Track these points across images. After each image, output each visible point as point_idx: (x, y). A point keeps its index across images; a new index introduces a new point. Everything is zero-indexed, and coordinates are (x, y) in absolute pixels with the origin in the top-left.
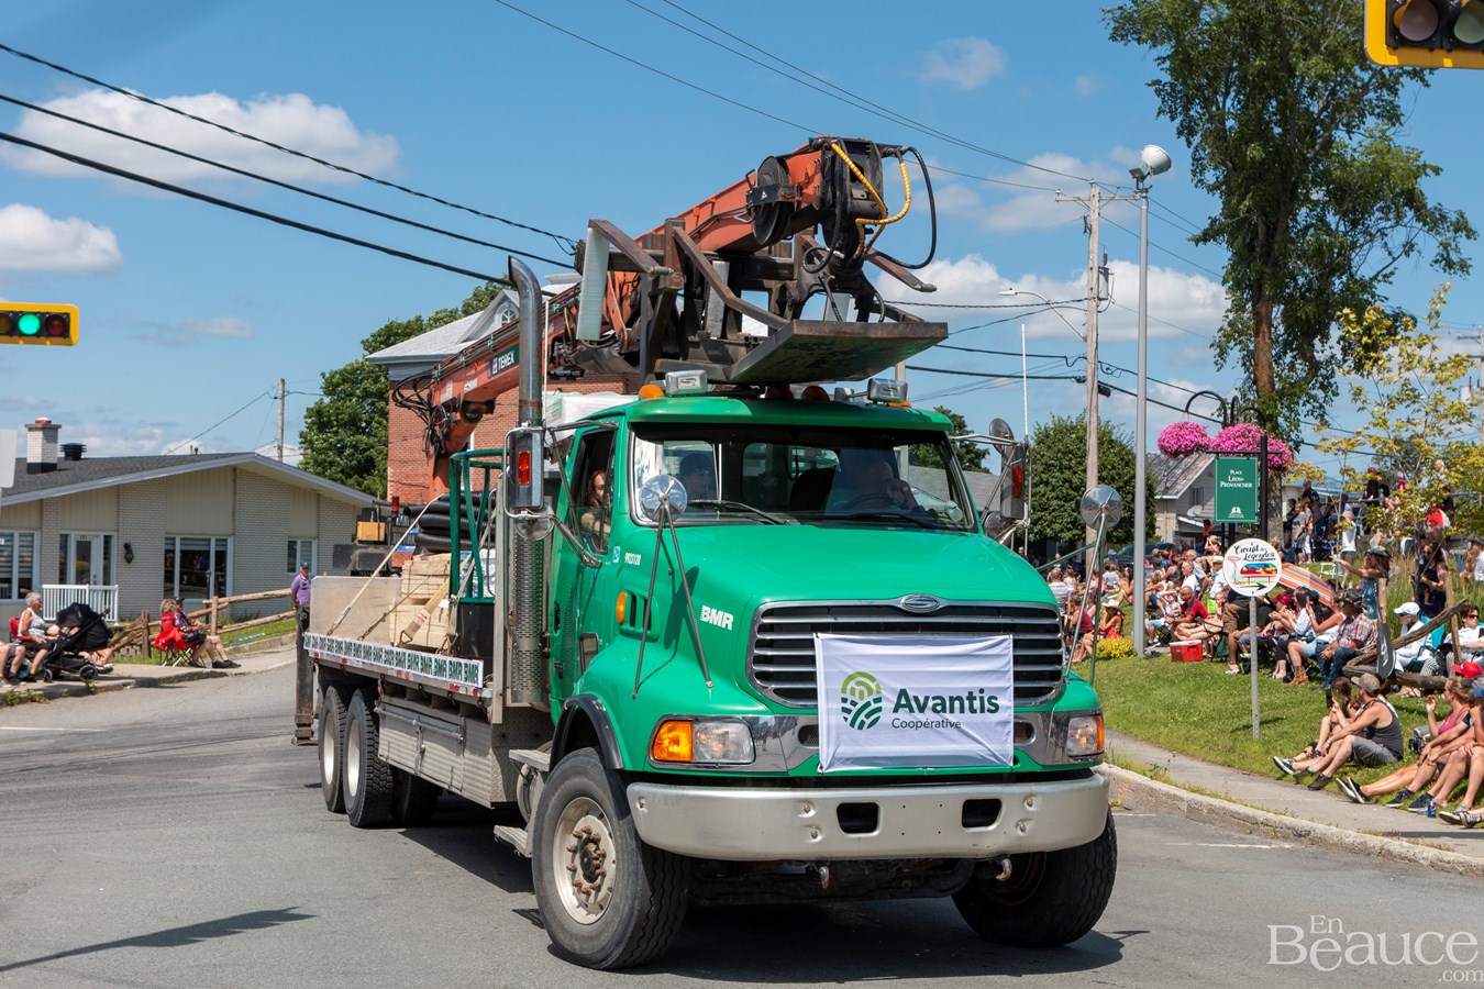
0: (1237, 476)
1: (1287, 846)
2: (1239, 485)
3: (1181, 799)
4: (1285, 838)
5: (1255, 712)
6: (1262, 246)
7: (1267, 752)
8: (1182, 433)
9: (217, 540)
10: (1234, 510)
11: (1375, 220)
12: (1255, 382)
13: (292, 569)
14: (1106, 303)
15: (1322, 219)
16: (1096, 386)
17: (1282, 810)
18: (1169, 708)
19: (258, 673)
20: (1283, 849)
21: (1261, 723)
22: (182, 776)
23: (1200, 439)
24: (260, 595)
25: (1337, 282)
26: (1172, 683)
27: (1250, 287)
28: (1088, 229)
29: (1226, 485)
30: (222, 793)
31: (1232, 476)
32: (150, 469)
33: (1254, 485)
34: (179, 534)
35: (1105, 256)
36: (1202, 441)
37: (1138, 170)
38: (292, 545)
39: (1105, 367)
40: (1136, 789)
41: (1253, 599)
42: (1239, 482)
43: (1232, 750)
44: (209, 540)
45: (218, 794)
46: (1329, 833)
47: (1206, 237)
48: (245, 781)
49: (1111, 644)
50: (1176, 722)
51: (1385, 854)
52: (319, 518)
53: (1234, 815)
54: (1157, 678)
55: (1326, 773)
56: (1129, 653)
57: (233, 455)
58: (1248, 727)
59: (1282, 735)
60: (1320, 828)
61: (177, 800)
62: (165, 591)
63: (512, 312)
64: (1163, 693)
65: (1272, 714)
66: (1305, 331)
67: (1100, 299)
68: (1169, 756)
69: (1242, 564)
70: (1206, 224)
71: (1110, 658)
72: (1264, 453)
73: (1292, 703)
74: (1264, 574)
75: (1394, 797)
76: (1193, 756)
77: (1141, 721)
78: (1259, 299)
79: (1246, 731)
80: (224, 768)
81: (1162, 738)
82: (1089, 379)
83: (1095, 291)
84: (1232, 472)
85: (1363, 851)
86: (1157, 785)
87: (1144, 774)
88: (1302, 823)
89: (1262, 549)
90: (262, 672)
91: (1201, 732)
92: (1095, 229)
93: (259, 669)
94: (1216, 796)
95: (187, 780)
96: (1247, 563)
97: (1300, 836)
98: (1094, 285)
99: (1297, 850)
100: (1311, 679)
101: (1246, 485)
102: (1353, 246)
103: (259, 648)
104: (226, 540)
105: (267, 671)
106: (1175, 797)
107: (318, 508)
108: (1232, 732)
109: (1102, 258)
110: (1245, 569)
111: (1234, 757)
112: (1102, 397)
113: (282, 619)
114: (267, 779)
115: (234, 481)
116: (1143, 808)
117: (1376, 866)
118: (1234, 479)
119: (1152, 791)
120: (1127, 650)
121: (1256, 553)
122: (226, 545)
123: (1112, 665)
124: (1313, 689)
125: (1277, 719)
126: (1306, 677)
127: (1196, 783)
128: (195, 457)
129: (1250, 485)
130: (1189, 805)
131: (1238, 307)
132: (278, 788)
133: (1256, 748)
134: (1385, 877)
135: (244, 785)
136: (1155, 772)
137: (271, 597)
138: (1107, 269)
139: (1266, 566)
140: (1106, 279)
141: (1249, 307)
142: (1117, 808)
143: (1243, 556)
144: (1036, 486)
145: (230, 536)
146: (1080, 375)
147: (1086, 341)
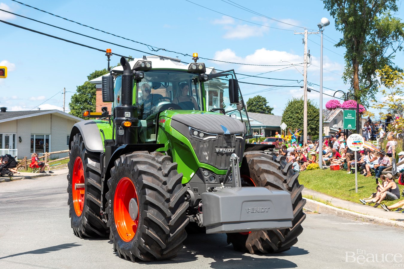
0: (350, 115)
1: (367, 223)
2: (351, 118)
3: (335, 210)
4: (367, 221)
5: (356, 185)
6: (356, 47)
7: (360, 197)
8: (332, 103)
9: (46, 136)
10: (349, 125)
11: (389, 40)
12: (353, 88)
15: (374, 39)
16: (306, 89)
17: (365, 213)
18: (330, 184)
19: (60, 175)
20: (366, 225)
21: (358, 188)
22: (41, 205)
23: (338, 104)
24: (60, 152)
25: (378, 58)
26: (331, 177)
27: (352, 59)
28: (304, 42)
29: (347, 118)
30: (53, 210)
31: (348, 115)
32: (26, 114)
33: (355, 118)
34: (35, 134)
35: (309, 50)
36: (338, 105)
37: (320, 25)
38: (68, 137)
40: (322, 207)
41: (356, 152)
42: (351, 117)
43: (349, 196)
44: (44, 136)
45: (52, 210)
46: (380, 220)
47: (339, 45)
48: (60, 206)
49: (312, 165)
50: (333, 188)
51: (396, 226)
53: (351, 215)
54: (327, 175)
55: (379, 202)
56: (318, 168)
57: (51, 110)
58: (354, 189)
59: (364, 191)
60: (377, 218)
61: (40, 212)
62: (31, 151)
64: (328, 179)
65: (361, 185)
66: (369, 72)
67: (308, 63)
68: (331, 198)
69: (352, 142)
70: (339, 41)
71: (312, 169)
72: (358, 109)
73: (367, 182)
74: (359, 144)
75: (397, 210)
76: (338, 198)
77: (322, 188)
78: (355, 63)
79: (354, 190)
80: (53, 202)
81: (328, 193)
82: (304, 87)
83: (306, 61)
84: (348, 114)
85: (390, 225)
86: (328, 206)
87: (324, 203)
88: (372, 217)
89: (358, 137)
90: (61, 174)
91: (340, 191)
92: (306, 42)
93: (60, 174)
94: (346, 209)
95: (42, 206)
96: (354, 141)
97: (371, 221)
98: (306, 59)
99: (371, 225)
100: (372, 175)
101: (352, 118)
102: (383, 48)
103: (59, 168)
104: (49, 136)
105: (63, 174)
106: (334, 210)
108: (349, 191)
109: (308, 51)
110: (353, 143)
111: (350, 198)
112: (308, 92)
113: (66, 159)
114: (66, 206)
115: (51, 118)
116: (324, 213)
117: (394, 229)
118: (349, 116)
119: (327, 208)
120: (317, 167)
121: (356, 138)
122: (49, 137)
123: (313, 171)
124: (372, 178)
125: (363, 187)
126: (371, 174)
127: (340, 206)
128: (39, 111)
130: (338, 212)
131: (349, 65)
133: (357, 195)
134: (397, 232)
135: (60, 207)
136: (327, 203)
137: (63, 152)
138: (309, 54)
139: (360, 142)
140: (310, 57)
141: (352, 65)
142: (316, 213)
143: (353, 139)
144: (288, 118)
145: (50, 134)
146: (302, 86)
147: (303, 75)
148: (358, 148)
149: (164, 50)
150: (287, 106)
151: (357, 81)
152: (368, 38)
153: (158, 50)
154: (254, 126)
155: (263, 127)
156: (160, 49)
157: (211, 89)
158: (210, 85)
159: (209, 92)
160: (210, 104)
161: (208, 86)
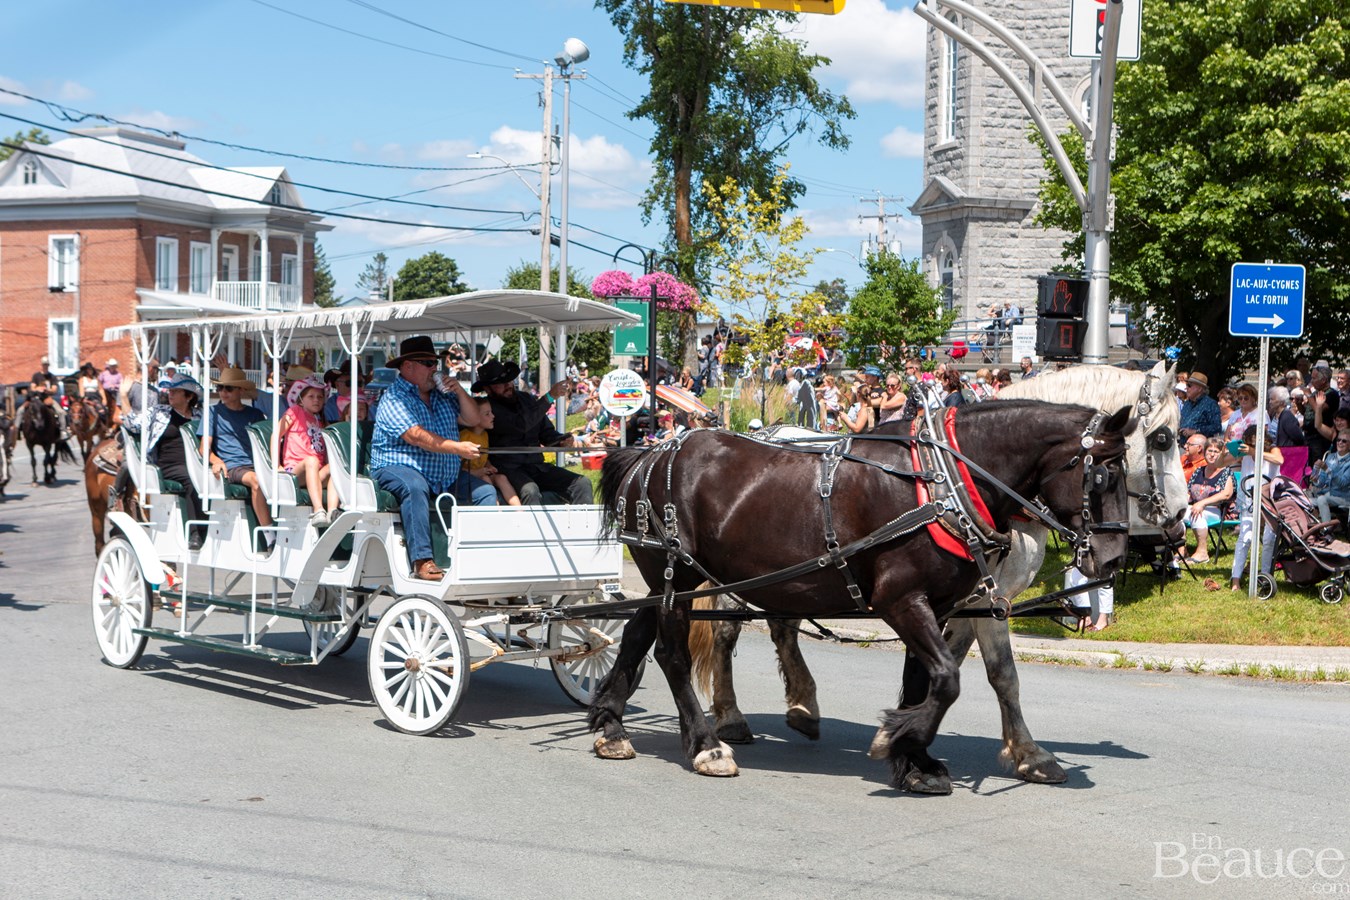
6: (682, 122)
8: (610, 279)
10: (629, 345)
11: (777, 102)
12: (676, 237)
14: (558, 166)
16: (548, 238)
23: (625, 285)
25: (743, 153)
27: (672, 157)
28: (542, 103)
33: (645, 325)
35: (557, 127)
37: (561, 59)
39: (557, 221)
41: (623, 418)
47: (638, 113)
63: (33, 163)
67: (552, 164)
69: (615, 390)
70: (639, 102)
72: (654, 299)
74: (632, 398)
78: (680, 167)
82: (543, 232)
83: (548, 156)
89: (631, 378)
92: (549, 102)
96: (618, 389)
98: (547, 151)
101: (640, 325)
102: (758, 125)
109: (554, 129)
110: (617, 394)
112: (554, 247)
121: (626, 381)
129: (643, 325)
131: (663, 173)
138: (558, 138)
139: (634, 391)
140: (558, 147)
141: (672, 173)
143: (615, 383)
146: (535, 228)
147: (540, 199)
148: (630, 408)
149: (103, 117)
151: (684, 216)
152: (718, 96)
153: (82, 119)
156: (89, 115)
157: (276, 232)
158: (271, 221)
159: (271, 241)
160: (275, 276)
161: (265, 224)
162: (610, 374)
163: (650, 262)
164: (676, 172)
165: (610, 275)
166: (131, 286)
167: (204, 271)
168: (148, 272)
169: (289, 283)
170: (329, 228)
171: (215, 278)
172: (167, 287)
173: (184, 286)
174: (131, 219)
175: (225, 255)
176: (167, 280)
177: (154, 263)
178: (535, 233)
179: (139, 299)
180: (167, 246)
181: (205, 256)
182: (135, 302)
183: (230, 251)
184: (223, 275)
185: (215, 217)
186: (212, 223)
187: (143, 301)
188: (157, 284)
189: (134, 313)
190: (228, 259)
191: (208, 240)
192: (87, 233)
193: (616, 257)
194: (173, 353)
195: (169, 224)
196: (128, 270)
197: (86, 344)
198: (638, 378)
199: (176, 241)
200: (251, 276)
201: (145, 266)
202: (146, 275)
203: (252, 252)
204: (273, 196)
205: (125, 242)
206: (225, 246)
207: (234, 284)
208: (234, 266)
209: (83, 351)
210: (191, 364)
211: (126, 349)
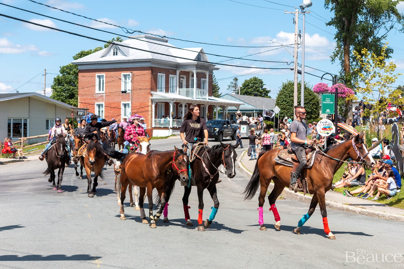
0: (328, 100)
2: (329, 103)
6: (346, 28)
8: (320, 86)
9: (24, 120)
10: (327, 110)
11: (382, 19)
12: (344, 70)
13: (47, 128)
14: (300, 45)
15: (365, 19)
16: (297, 71)
19: (34, 160)
23: (326, 88)
24: (36, 137)
25: (369, 39)
27: (343, 40)
28: (294, 22)
29: (325, 103)
30: (17, 195)
31: (327, 100)
32: (3, 97)
34: (12, 118)
35: (300, 31)
37: (302, 6)
38: (47, 121)
39: (300, 65)
40: (287, 193)
41: (325, 137)
44: (21, 120)
47: (329, 24)
51: (348, 210)
52: (56, 113)
57: (28, 93)
62: (8, 135)
63: (116, 48)
67: (298, 44)
69: (322, 127)
72: (336, 93)
74: (329, 130)
75: (359, 195)
78: (346, 44)
82: (295, 69)
83: (297, 41)
84: (327, 98)
85: (342, 209)
89: (328, 122)
90: (35, 160)
92: (297, 22)
93: (34, 159)
96: (324, 126)
101: (331, 103)
102: (375, 28)
103: (36, 153)
104: (27, 120)
107: (56, 109)
110: (323, 128)
112: (299, 74)
113: (43, 144)
114: (31, 191)
115: (29, 101)
116: (288, 198)
117: (345, 213)
118: (327, 101)
119: (291, 194)
121: (326, 123)
122: (27, 121)
128: (18, 94)
129: (332, 103)
130: (300, 197)
131: (339, 47)
132: (34, 193)
134: (345, 216)
135: (23, 192)
137: (39, 137)
138: (300, 35)
139: (330, 127)
140: (300, 38)
141: (343, 47)
142: (282, 199)
143: (322, 124)
144: (282, 102)
145: (28, 118)
147: (294, 57)
148: (328, 133)
149: (140, 32)
150: (281, 88)
151: (347, 62)
152: (360, 18)
153: (133, 32)
154: (247, 109)
155: (256, 110)
156: (135, 31)
157: (199, 71)
158: (197, 67)
159: (197, 73)
160: (199, 86)
161: (195, 68)
162: (320, 121)
163: (335, 79)
164: (344, 46)
165: (320, 84)
166: (149, 91)
167: (174, 85)
168: (155, 85)
169: (204, 89)
170: (218, 69)
171: (178, 87)
172: (161, 91)
173: (167, 90)
174: (149, 67)
175: (181, 79)
176: (161, 88)
177: (157, 82)
178: (292, 69)
179: (152, 95)
180: (162, 76)
181: (174, 79)
182: (150, 96)
183: (183, 78)
184: (181, 86)
185: (178, 66)
186: (177, 68)
187: (153, 96)
188: (158, 90)
189: (150, 100)
190: (182, 81)
191: (176, 74)
192: (134, 72)
193: (322, 78)
194: (163, 114)
195: (162, 68)
196: (148, 85)
197: (134, 111)
198: (331, 122)
199: (165, 74)
200: (190, 86)
201: (154, 83)
202: (154, 87)
203: (191, 78)
204: (198, 58)
205: (147, 75)
206: (181, 76)
207: (184, 89)
208: (184, 83)
209: (133, 114)
210: (170, 118)
211: (147, 113)
